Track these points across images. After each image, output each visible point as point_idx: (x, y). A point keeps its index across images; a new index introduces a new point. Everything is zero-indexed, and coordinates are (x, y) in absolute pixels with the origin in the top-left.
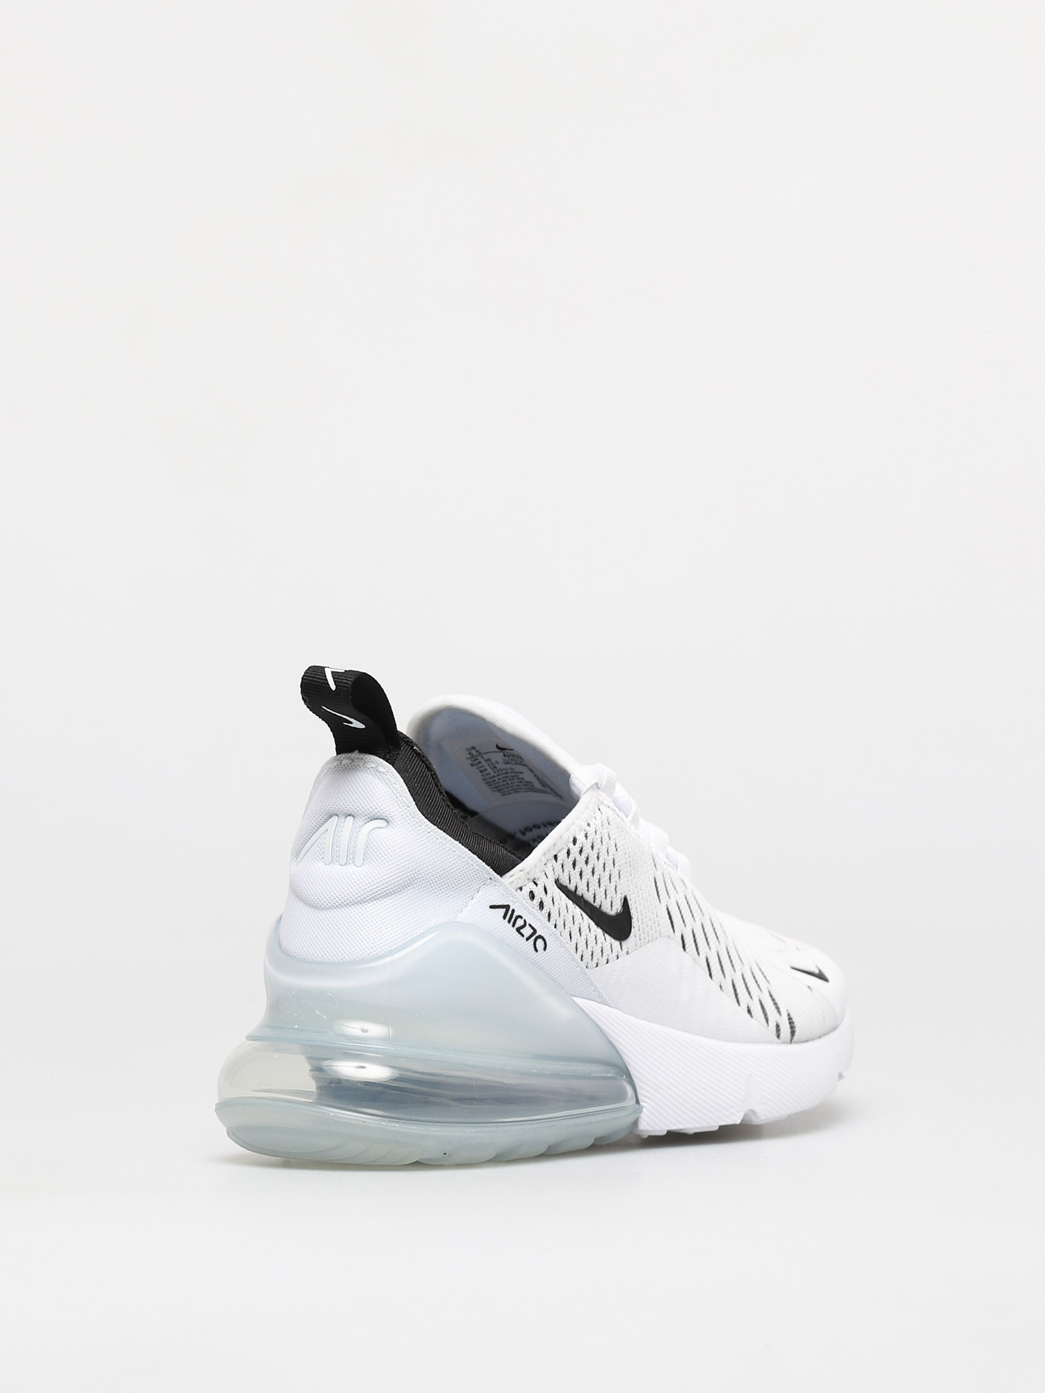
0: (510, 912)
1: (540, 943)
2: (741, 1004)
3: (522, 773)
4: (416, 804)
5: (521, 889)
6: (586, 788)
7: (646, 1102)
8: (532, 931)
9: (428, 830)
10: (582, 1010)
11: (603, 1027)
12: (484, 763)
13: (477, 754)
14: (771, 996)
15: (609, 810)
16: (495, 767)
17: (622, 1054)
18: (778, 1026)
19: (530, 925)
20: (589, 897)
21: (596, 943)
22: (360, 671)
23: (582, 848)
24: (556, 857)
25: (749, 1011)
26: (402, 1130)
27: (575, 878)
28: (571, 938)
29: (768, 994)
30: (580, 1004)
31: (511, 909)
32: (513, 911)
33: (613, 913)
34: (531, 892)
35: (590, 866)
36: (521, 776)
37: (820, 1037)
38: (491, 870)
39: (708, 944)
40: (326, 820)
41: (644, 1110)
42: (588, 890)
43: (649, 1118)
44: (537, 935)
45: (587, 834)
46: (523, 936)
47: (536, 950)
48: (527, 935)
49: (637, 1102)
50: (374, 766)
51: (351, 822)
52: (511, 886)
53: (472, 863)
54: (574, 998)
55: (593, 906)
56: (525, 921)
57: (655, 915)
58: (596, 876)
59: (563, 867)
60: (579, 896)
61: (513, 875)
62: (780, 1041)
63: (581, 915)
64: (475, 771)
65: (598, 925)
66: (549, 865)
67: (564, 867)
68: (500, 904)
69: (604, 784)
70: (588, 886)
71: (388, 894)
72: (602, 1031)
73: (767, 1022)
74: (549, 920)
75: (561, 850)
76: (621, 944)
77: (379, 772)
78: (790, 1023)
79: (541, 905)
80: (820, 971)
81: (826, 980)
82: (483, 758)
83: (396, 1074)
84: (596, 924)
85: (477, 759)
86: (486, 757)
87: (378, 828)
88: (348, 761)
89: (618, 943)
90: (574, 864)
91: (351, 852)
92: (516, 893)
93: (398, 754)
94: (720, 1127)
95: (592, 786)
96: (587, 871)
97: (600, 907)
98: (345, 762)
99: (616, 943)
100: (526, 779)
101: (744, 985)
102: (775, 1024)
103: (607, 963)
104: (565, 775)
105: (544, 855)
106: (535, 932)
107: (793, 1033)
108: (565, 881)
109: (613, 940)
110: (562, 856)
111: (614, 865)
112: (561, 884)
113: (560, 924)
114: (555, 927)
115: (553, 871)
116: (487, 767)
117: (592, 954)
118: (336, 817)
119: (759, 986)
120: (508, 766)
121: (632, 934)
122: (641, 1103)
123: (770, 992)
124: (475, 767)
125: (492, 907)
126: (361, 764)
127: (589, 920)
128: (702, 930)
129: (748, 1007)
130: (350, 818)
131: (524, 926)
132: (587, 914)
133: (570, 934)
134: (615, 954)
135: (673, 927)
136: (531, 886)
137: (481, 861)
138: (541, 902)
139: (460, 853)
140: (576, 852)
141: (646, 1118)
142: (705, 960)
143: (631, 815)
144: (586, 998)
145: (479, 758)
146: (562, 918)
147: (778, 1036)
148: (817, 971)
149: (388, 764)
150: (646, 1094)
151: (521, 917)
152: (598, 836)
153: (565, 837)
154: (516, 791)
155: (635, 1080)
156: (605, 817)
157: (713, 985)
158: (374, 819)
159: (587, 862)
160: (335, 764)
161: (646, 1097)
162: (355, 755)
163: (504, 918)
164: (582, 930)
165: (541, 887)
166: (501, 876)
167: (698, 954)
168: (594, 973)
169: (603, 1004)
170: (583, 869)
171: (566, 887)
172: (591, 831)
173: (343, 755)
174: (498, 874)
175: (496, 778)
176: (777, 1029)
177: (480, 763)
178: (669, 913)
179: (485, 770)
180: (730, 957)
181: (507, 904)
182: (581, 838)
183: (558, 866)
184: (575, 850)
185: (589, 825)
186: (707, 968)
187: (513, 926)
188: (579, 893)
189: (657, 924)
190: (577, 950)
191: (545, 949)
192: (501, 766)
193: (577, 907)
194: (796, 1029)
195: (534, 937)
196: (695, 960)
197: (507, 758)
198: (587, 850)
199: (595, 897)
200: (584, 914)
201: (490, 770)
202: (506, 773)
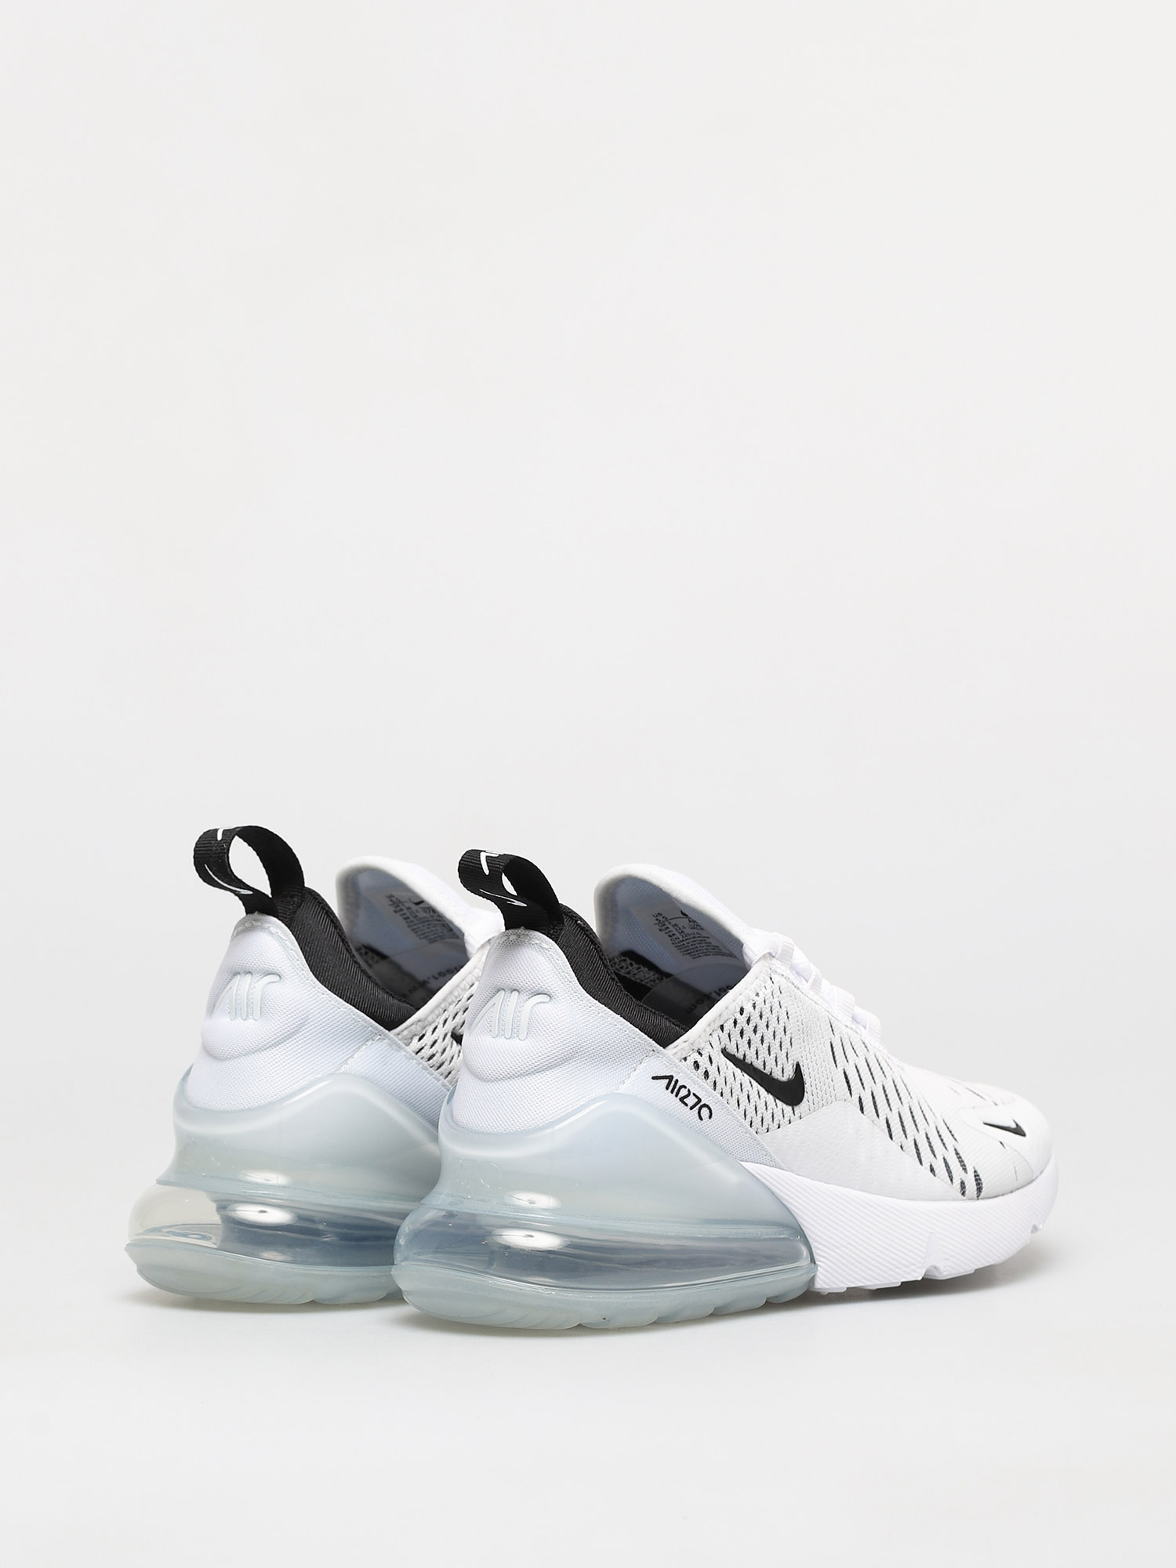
0: (673, 1083)
1: (705, 1112)
2: (923, 1163)
3: (708, 938)
4: (578, 979)
5: (685, 1059)
6: (758, 958)
7: (820, 1261)
8: (697, 1100)
9: (590, 1005)
10: (753, 1175)
11: (775, 1190)
12: (671, 928)
13: (664, 920)
14: (957, 1154)
15: (783, 978)
16: (683, 932)
17: (795, 1215)
18: (962, 1183)
19: (694, 1094)
20: (758, 1064)
21: (766, 1109)
22: (514, 854)
23: (749, 1017)
24: (722, 1027)
25: (932, 1170)
26: (558, 1297)
27: (743, 1047)
28: (739, 1105)
29: (954, 1152)
30: (749, 1169)
31: (674, 1080)
32: (677, 1081)
33: (785, 1079)
34: (696, 1062)
35: (759, 1035)
36: (708, 940)
37: (1012, 1192)
38: (654, 1042)
39: (889, 1105)
40: (495, 994)
41: (819, 1268)
42: (757, 1058)
43: (825, 1276)
44: (701, 1104)
45: (755, 1003)
46: (686, 1105)
47: (701, 1119)
48: (690, 1104)
49: (813, 1260)
50: (538, 942)
51: (516, 998)
52: (674, 1057)
53: (634, 1036)
54: (741, 1163)
55: (763, 1072)
56: (689, 1090)
57: (830, 1079)
58: (766, 1045)
59: (729, 1036)
60: (747, 1064)
61: (677, 1046)
62: (964, 1198)
63: (750, 1082)
64: (663, 935)
65: (768, 1091)
66: (715, 1035)
67: (731, 1036)
68: (662, 1075)
69: (779, 952)
70: (757, 1053)
71: (550, 1067)
72: (773, 1193)
73: (951, 1180)
74: (715, 1089)
75: (727, 1020)
76: (793, 1109)
77: (543, 948)
78: (976, 1180)
79: (706, 1074)
80: (1017, 1125)
81: (1023, 1135)
82: (670, 923)
83: (568, 1241)
84: (766, 1090)
85: (664, 925)
86: (673, 922)
87: (541, 1003)
88: (515, 937)
89: (790, 1108)
90: (742, 1033)
91: (515, 1026)
92: (679, 1064)
93: (562, 929)
94: (902, 1283)
95: (764, 955)
96: (756, 1039)
97: (771, 1074)
98: (513, 937)
99: (788, 1109)
100: (713, 944)
101: (927, 1144)
102: (960, 1181)
103: (779, 1127)
104: (739, 945)
105: (709, 1025)
106: (699, 1100)
107: (979, 1190)
108: (732, 1050)
109: (785, 1106)
110: (729, 1026)
111: (785, 1032)
112: (728, 1053)
113: (727, 1092)
114: (722, 1095)
115: (719, 1041)
116: (675, 932)
117: (762, 1120)
118: (503, 992)
119: (944, 1144)
120: (695, 931)
121: (805, 1099)
122: (817, 1262)
123: (956, 1150)
124: (664, 932)
125: (654, 1078)
126: (526, 940)
127: (759, 1086)
128: (883, 1092)
129: (931, 1165)
130: (516, 993)
131: (689, 1095)
132: (757, 1082)
133: (738, 1101)
134: (787, 1119)
135: (850, 1090)
136: (696, 1056)
137: (643, 1034)
138: (706, 1071)
139: (621, 1027)
140: (743, 1022)
141: (822, 1277)
142: (885, 1121)
143: (811, 981)
144: (758, 1163)
145: (666, 923)
146: (729, 1086)
147: (963, 1194)
148: (1014, 1126)
149: (551, 940)
150: (822, 1254)
151: (685, 1087)
152: (768, 1005)
153: (732, 1007)
154: (706, 954)
155: (810, 1240)
156: (776, 985)
157: (894, 1146)
158: (538, 994)
159: (755, 1031)
160: (503, 939)
161: (821, 1256)
162: (522, 931)
163: (667, 1088)
164: (751, 1097)
165: (705, 1057)
166: (664, 1048)
167: (878, 1115)
168: (764, 1139)
169: (776, 1167)
170: (751, 1038)
171: (734, 1055)
172: (759, 1001)
173: (511, 931)
174: (661, 1046)
175: (685, 943)
176: (961, 1186)
177: (668, 928)
178: (846, 1077)
179: (674, 935)
180: (913, 1117)
181: (670, 1074)
182: (748, 1008)
183: (724, 1036)
184: (742, 1020)
185: (757, 995)
186: (886, 1130)
187: (676, 1096)
188: (748, 1060)
189: (832, 1088)
190: (745, 1116)
191: (710, 1117)
192: (688, 931)
193: (745, 1075)
194: (984, 1185)
195: (699, 1105)
196: (873, 1122)
197: (691, 923)
198: (755, 1019)
199: (764, 1064)
200: (753, 1081)
201: (678, 935)
202: (694, 938)
